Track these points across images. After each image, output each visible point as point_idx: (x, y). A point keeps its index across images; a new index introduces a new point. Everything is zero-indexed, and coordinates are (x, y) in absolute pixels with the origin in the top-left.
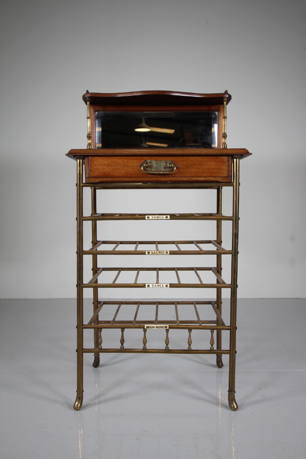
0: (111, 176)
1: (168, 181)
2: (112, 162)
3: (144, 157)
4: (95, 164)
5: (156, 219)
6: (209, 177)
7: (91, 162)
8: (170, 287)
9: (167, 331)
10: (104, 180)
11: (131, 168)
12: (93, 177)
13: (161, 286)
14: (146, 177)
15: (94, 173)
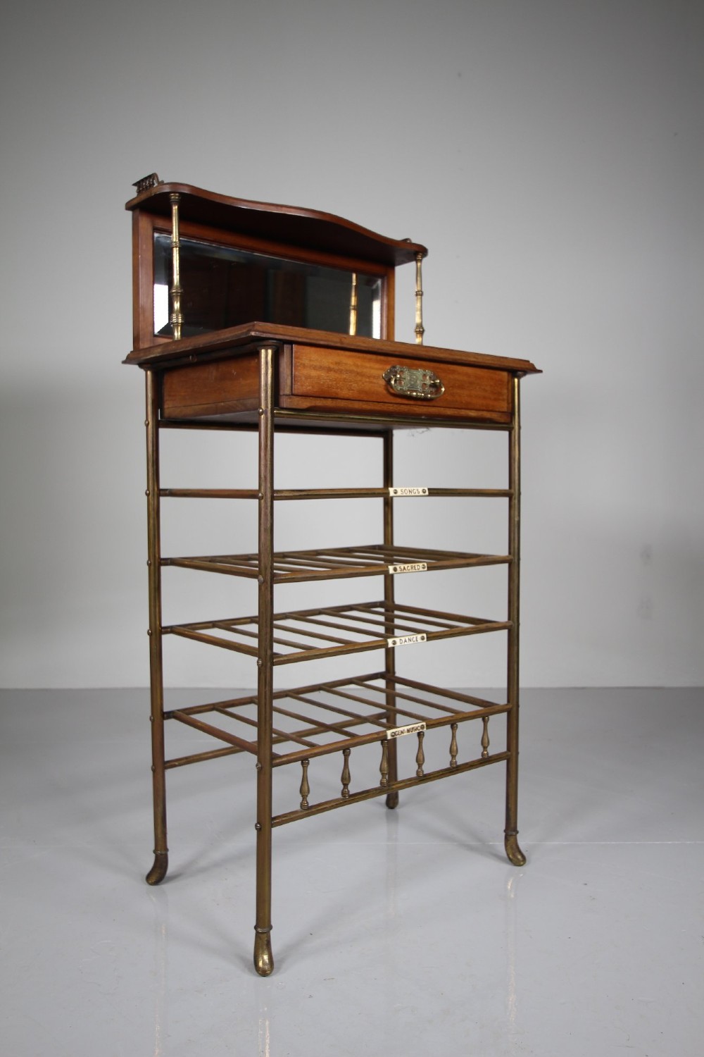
0: (334, 395)
1: (421, 415)
2: (336, 363)
3: (390, 359)
4: (304, 364)
5: (408, 494)
6: (483, 410)
7: (297, 358)
8: (427, 640)
9: (420, 735)
10: (319, 403)
11: (367, 380)
12: (300, 394)
13: (414, 639)
14: (391, 403)
15: (302, 386)
